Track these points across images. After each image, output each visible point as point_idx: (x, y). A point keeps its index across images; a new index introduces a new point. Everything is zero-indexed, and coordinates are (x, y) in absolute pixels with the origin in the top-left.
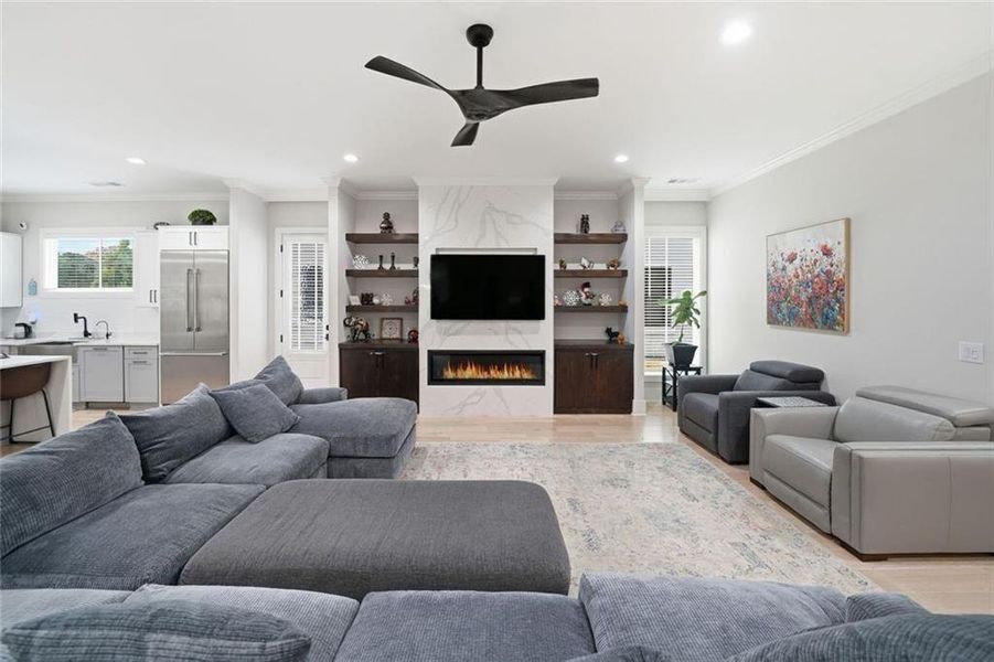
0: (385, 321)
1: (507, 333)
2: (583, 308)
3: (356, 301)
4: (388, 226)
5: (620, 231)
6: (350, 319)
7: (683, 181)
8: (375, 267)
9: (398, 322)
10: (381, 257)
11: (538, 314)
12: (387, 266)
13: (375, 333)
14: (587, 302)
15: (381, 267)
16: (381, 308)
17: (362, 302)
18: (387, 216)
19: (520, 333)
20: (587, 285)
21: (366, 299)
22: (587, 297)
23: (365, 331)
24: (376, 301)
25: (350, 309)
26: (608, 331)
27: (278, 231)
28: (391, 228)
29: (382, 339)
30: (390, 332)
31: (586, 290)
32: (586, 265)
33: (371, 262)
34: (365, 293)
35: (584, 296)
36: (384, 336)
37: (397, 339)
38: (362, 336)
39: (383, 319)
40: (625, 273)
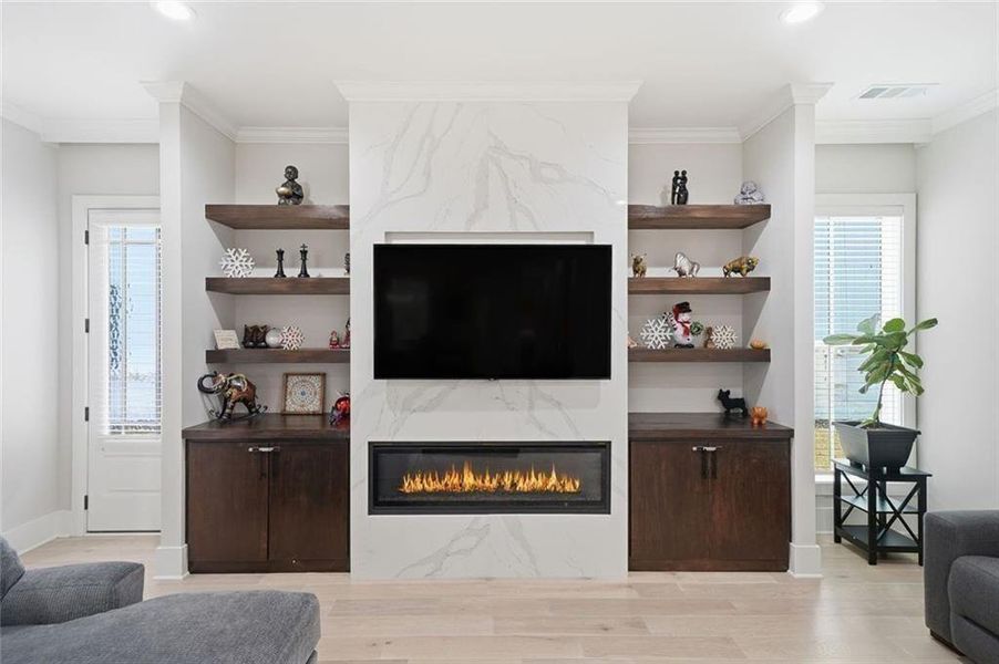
0: (293, 380)
1: (531, 407)
2: (677, 353)
3: (229, 340)
4: (294, 194)
5: (756, 200)
6: (214, 376)
7: (894, 93)
8: (271, 273)
9: (316, 381)
10: (280, 253)
11: (598, 367)
12: (292, 272)
13: (270, 402)
14: (684, 341)
15: (281, 273)
16: (281, 355)
17: (244, 343)
18: (292, 173)
19: (559, 404)
20: (683, 308)
21: (254, 338)
22: (687, 332)
23: (248, 400)
24: (272, 339)
25: (215, 356)
26: (723, 397)
27: (80, 204)
28: (300, 197)
29: (284, 415)
30: (304, 398)
31: (684, 317)
32: (686, 269)
33: (259, 264)
34: (250, 325)
35: (680, 330)
36: (291, 408)
37: (314, 414)
38: (241, 409)
39: (287, 375)
40: (764, 284)
